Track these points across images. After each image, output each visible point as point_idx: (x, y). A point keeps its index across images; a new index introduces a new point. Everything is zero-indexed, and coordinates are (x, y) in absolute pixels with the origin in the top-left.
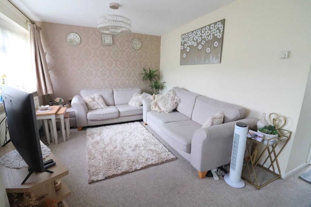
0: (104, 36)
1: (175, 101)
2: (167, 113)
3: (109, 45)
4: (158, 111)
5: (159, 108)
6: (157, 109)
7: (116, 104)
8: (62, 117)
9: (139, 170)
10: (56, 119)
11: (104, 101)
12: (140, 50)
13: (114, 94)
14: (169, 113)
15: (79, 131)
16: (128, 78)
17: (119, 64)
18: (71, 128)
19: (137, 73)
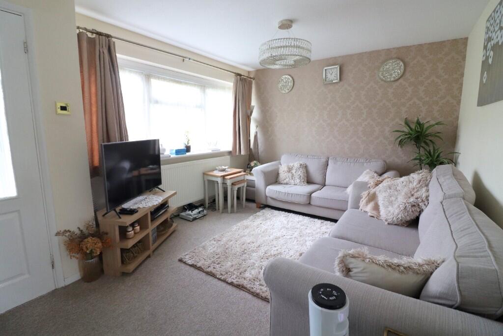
0: (326, 70)
1: (412, 200)
2: (386, 223)
3: (331, 83)
4: (369, 214)
5: (376, 208)
6: (369, 208)
7: (327, 183)
8: (229, 183)
9: (227, 283)
10: (223, 183)
11: (306, 175)
12: (401, 80)
13: (329, 167)
14: (389, 224)
15: (257, 207)
16: (365, 138)
17: (350, 114)
18: (248, 200)
19: (387, 129)
